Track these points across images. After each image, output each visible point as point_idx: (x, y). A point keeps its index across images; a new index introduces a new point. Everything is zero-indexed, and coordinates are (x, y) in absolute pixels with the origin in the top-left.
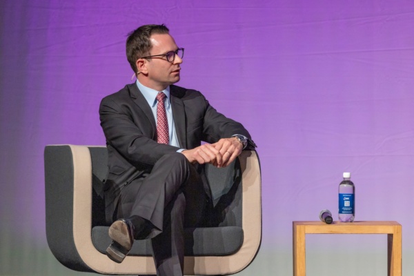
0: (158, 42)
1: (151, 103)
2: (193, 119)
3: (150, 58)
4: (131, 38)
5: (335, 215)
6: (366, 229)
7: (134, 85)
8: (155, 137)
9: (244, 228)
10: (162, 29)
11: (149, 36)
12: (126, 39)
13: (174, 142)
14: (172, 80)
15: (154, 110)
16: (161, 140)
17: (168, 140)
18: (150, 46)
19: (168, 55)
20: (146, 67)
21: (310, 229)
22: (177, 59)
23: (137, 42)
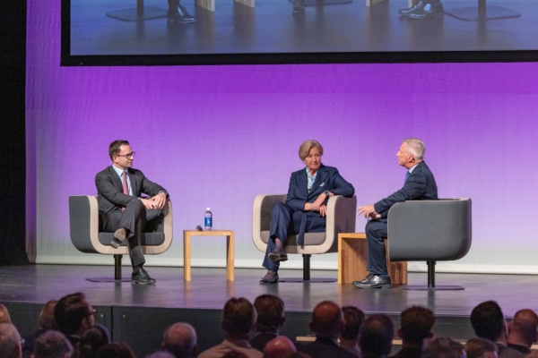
0: (124, 149)
1: (120, 175)
2: (139, 183)
3: (119, 156)
4: (112, 146)
5: (203, 227)
6: (217, 233)
7: (111, 167)
8: (122, 191)
9: (165, 232)
10: (126, 143)
11: (120, 145)
12: (109, 146)
13: (131, 194)
14: (129, 165)
15: (122, 178)
16: (125, 192)
17: (128, 191)
18: (120, 150)
19: (128, 155)
20: (117, 160)
21: (192, 234)
22: (132, 158)
23: (114, 148)
